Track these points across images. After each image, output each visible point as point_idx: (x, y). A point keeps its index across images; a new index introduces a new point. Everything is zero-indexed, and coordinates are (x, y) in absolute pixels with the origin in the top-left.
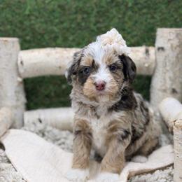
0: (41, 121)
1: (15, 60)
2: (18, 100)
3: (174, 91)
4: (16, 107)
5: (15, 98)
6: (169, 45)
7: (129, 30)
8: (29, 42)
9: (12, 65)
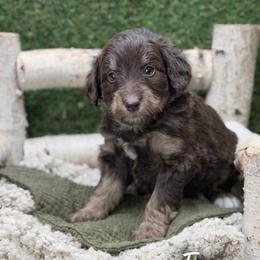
1: (13, 64)
2: (15, 122)
4: (13, 132)
5: (12, 119)
6: (232, 48)
8: (32, 40)
9: (9, 72)
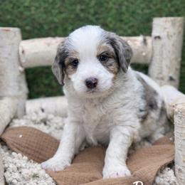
0: (43, 110)
2: (20, 89)
3: (171, 79)
4: (18, 97)
7: (126, 21)
8: (29, 32)
